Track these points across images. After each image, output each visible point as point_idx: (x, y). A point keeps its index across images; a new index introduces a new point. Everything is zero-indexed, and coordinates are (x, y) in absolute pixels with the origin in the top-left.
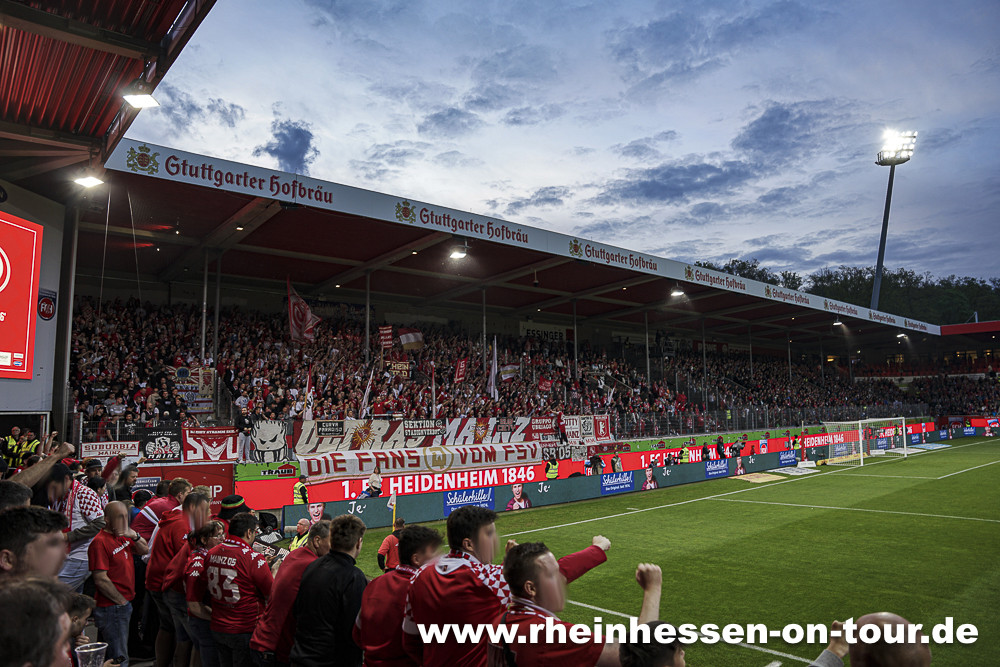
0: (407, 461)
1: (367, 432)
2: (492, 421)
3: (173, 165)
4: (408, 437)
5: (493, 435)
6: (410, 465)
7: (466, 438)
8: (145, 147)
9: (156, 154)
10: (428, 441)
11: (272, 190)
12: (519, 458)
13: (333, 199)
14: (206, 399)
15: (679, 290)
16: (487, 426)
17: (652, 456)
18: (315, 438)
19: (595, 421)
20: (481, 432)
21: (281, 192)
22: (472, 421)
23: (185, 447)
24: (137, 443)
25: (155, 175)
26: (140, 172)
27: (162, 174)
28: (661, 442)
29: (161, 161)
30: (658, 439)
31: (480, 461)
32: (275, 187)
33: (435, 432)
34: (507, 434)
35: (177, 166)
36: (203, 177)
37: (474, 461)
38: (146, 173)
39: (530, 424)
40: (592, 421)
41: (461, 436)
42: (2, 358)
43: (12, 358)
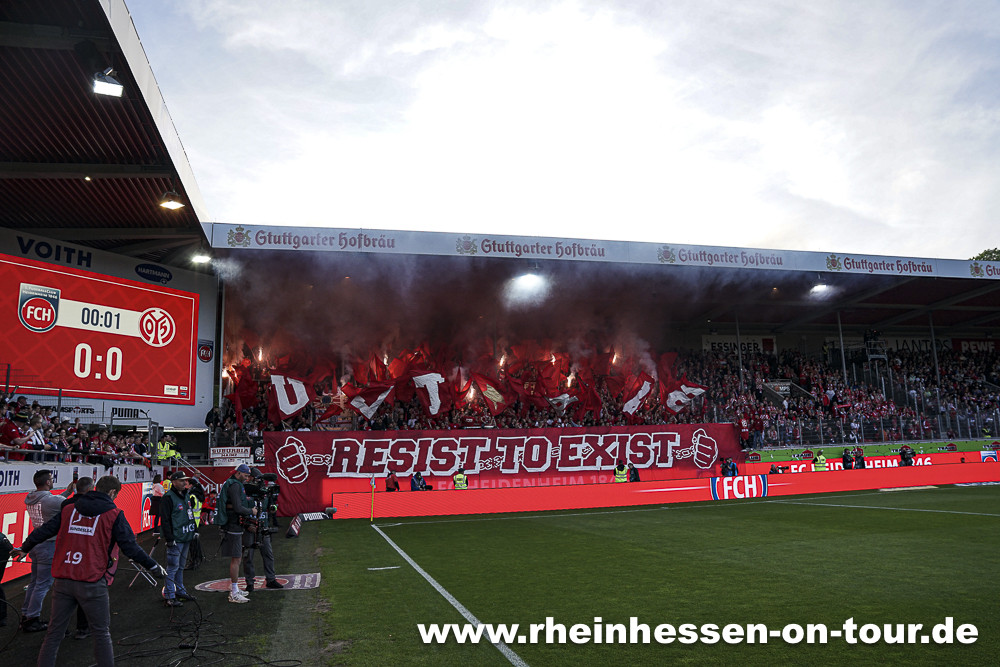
3: (261, 238)
8: (240, 228)
9: (248, 232)
11: (341, 244)
13: (395, 244)
14: (346, 420)
15: (823, 283)
17: (793, 467)
21: (349, 246)
24: (249, 449)
25: (249, 247)
26: (237, 247)
27: (253, 245)
28: (807, 451)
29: (253, 236)
30: (803, 449)
32: (344, 242)
35: (265, 237)
36: (285, 243)
38: (241, 247)
42: (171, 390)
43: (179, 391)
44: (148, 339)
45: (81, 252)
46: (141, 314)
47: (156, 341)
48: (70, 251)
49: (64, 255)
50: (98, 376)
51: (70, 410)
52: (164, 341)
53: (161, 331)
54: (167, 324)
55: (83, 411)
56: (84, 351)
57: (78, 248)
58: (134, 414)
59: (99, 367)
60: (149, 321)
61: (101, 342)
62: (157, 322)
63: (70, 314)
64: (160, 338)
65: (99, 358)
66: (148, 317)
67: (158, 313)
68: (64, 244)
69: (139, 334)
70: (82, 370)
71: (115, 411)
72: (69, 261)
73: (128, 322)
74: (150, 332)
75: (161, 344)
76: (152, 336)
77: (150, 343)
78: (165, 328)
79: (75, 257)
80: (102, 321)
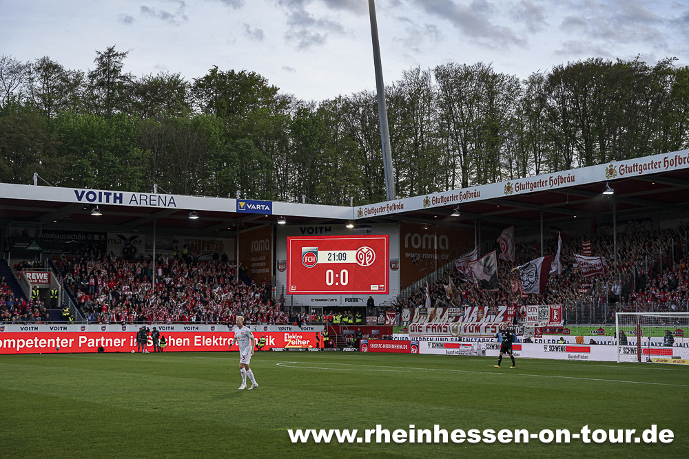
0: (443, 329)
1: (435, 314)
2: (486, 309)
4: (449, 317)
5: (486, 317)
6: (444, 331)
7: (473, 318)
10: (456, 320)
12: (492, 332)
16: (484, 312)
18: (418, 317)
19: (551, 309)
20: (480, 315)
22: (476, 309)
23: (386, 319)
31: (472, 332)
33: (459, 314)
34: (493, 317)
37: (470, 331)
39: (507, 311)
40: (548, 309)
41: (471, 318)
42: (374, 287)
43: (379, 287)
44: (361, 263)
45: (326, 228)
46: (356, 251)
47: (365, 263)
48: (321, 228)
49: (319, 230)
50: (337, 284)
51: (326, 300)
52: (369, 263)
53: (367, 258)
54: (371, 254)
55: (332, 300)
56: (330, 273)
57: (324, 226)
58: (356, 300)
59: (337, 280)
60: (361, 254)
61: (337, 268)
62: (365, 254)
63: (323, 257)
64: (367, 262)
65: (337, 276)
66: (360, 252)
67: (365, 249)
68: (318, 226)
69: (355, 261)
70: (330, 282)
71: (347, 300)
72: (321, 232)
73: (351, 257)
74: (362, 259)
75: (368, 265)
76: (363, 261)
77: (362, 265)
78: (370, 256)
79: (324, 230)
80: (337, 258)
